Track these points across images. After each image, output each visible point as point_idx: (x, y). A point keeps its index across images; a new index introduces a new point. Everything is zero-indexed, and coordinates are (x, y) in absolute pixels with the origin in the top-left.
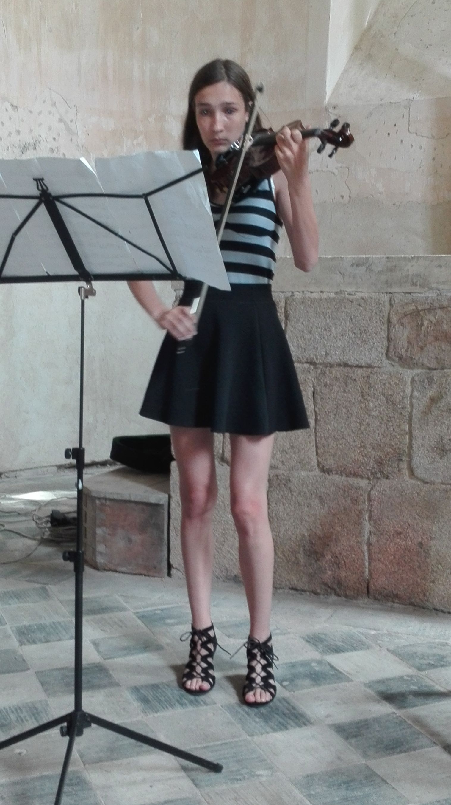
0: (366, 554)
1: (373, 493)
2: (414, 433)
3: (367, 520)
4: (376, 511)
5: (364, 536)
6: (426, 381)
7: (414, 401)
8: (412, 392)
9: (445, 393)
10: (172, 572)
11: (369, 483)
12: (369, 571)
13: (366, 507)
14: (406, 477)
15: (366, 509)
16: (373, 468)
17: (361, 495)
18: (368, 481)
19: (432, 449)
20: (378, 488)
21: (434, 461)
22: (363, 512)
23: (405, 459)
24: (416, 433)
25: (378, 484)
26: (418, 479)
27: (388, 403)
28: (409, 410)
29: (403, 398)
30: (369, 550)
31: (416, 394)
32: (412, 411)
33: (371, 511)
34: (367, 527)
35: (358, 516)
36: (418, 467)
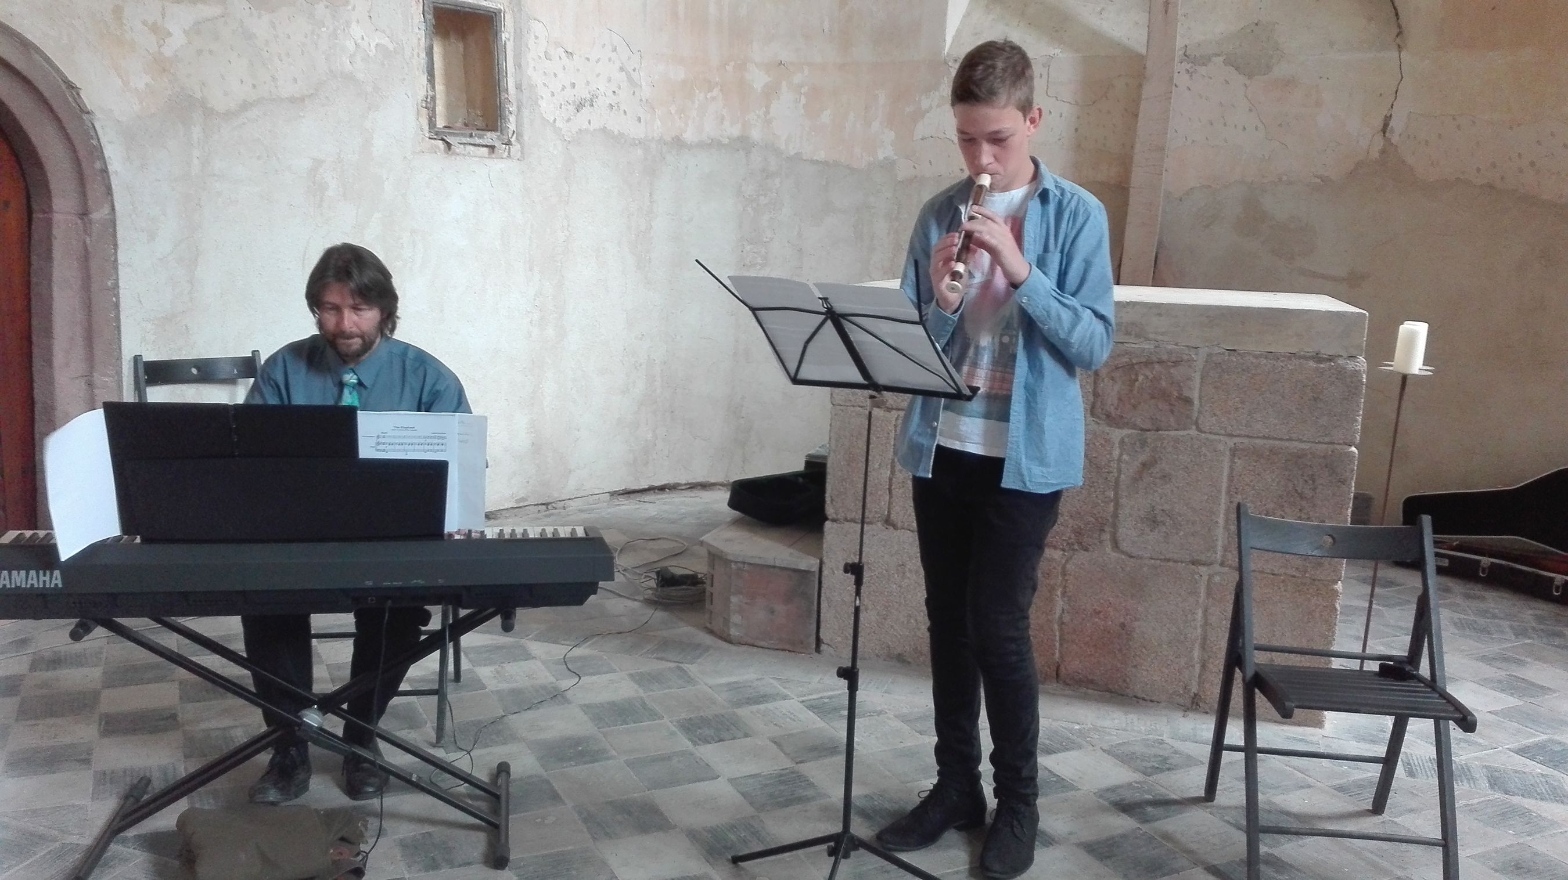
0: (1057, 633)
1: (1068, 566)
2: (1121, 501)
3: (1059, 595)
4: (1071, 586)
5: (1055, 613)
6: (1138, 443)
7: (1123, 465)
8: (1121, 455)
9: (1160, 457)
10: (822, 648)
11: (1064, 555)
12: (1060, 652)
13: (1060, 581)
14: (1108, 549)
15: (1058, 584)
16: (1070, 538)
17: (1054, 568)
18: (1062, 553)
19: (1142, 519)
20: (1075, 561)
21: (1142, 534)
22: (1056, 587)
23: (1107, 529)
24: (1123, 501)
25: (1076, 556)
26: (1123, 552)
27: (1091, 466)
28: (1116, 475)
29: (1109, 461)
30: (1061, 630)
31: (1125, 457)
32: (1119, 477)
33: (1065, 587)
34: (1060, 603)
35: (1050, 591)
36: (1123, 540)
